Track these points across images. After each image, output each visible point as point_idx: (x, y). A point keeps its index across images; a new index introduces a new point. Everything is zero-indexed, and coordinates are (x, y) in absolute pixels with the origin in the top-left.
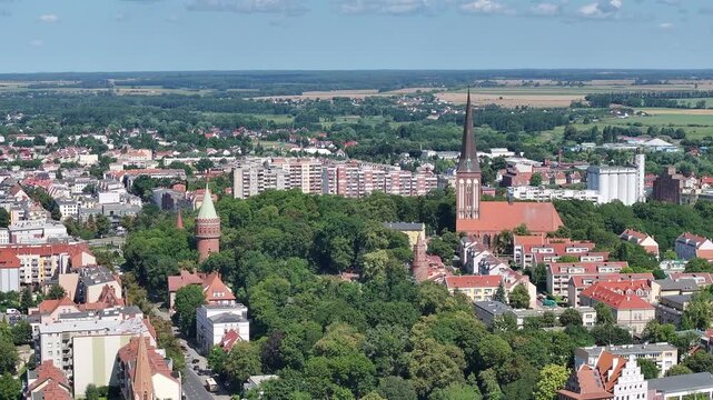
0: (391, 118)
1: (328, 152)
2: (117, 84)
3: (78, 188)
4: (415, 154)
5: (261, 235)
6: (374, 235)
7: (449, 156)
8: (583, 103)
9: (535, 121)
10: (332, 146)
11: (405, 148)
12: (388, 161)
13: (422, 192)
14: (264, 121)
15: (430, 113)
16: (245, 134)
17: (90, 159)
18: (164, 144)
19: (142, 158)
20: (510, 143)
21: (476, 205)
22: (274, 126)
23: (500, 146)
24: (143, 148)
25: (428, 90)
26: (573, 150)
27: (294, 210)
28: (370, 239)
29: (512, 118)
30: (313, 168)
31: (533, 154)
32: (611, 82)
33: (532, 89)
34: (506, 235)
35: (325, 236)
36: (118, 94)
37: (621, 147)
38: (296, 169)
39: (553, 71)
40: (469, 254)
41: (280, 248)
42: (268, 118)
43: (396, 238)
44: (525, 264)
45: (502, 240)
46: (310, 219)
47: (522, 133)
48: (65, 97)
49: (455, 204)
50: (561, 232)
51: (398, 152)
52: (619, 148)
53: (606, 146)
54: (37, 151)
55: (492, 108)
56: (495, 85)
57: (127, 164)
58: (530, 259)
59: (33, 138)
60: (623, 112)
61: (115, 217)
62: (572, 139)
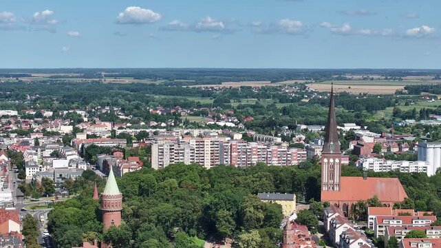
0: (278, 101)
1: (233, 125)
2: (105, 76)
3: (47, 153)
4: (292, 127)
5: (155, 209)
6: (252, 209)
7: (316, 129)
8: (404, 91)
9: (373, 103)
10: (236, 120)
11: (286, 123)
12: (273, 133)
13: (295, 163)
14: (193, 102)
15: (303, 97)
16: (179, 111)
17: (67, 129)
18: (124, 117)
19: (103, 129)
20: (357, 120)
21: (337, 179)
22: (199, 106)
23: (351, 122)
24: (106, 121)
25: (302, 82)
26: (400, 124)
27: (190, 182)
28: (248, 214)
29: (357, 102)
30: (213, 143)
31: (373, 128)
32: (419, 77)
33: (369, 82)
34: (361, 205)
35: (211, 209)
36: (104, 82)
37: (433, 123)
38: (201, 145)
39: (382, 70)
40: (332, 224)
41: (171, 221)
42: (196, 100)
43: (271, 212)
44: (378, 233)
45: (358, 208)
46: (203, 190)
47: (364, 112)
48: (70, 84)
49: (320, 176)
50: (406, 203)
51: (281, 125)
52: (432, 124)
53: (423, 122)
54: (36, 122)
55: (344, 94)
56: (346, 79)
57: (89, 133)
58: (383, 229)
59: (34, 113)
60: (431, 98)
61: (63, 179)
62: (399, 117)
